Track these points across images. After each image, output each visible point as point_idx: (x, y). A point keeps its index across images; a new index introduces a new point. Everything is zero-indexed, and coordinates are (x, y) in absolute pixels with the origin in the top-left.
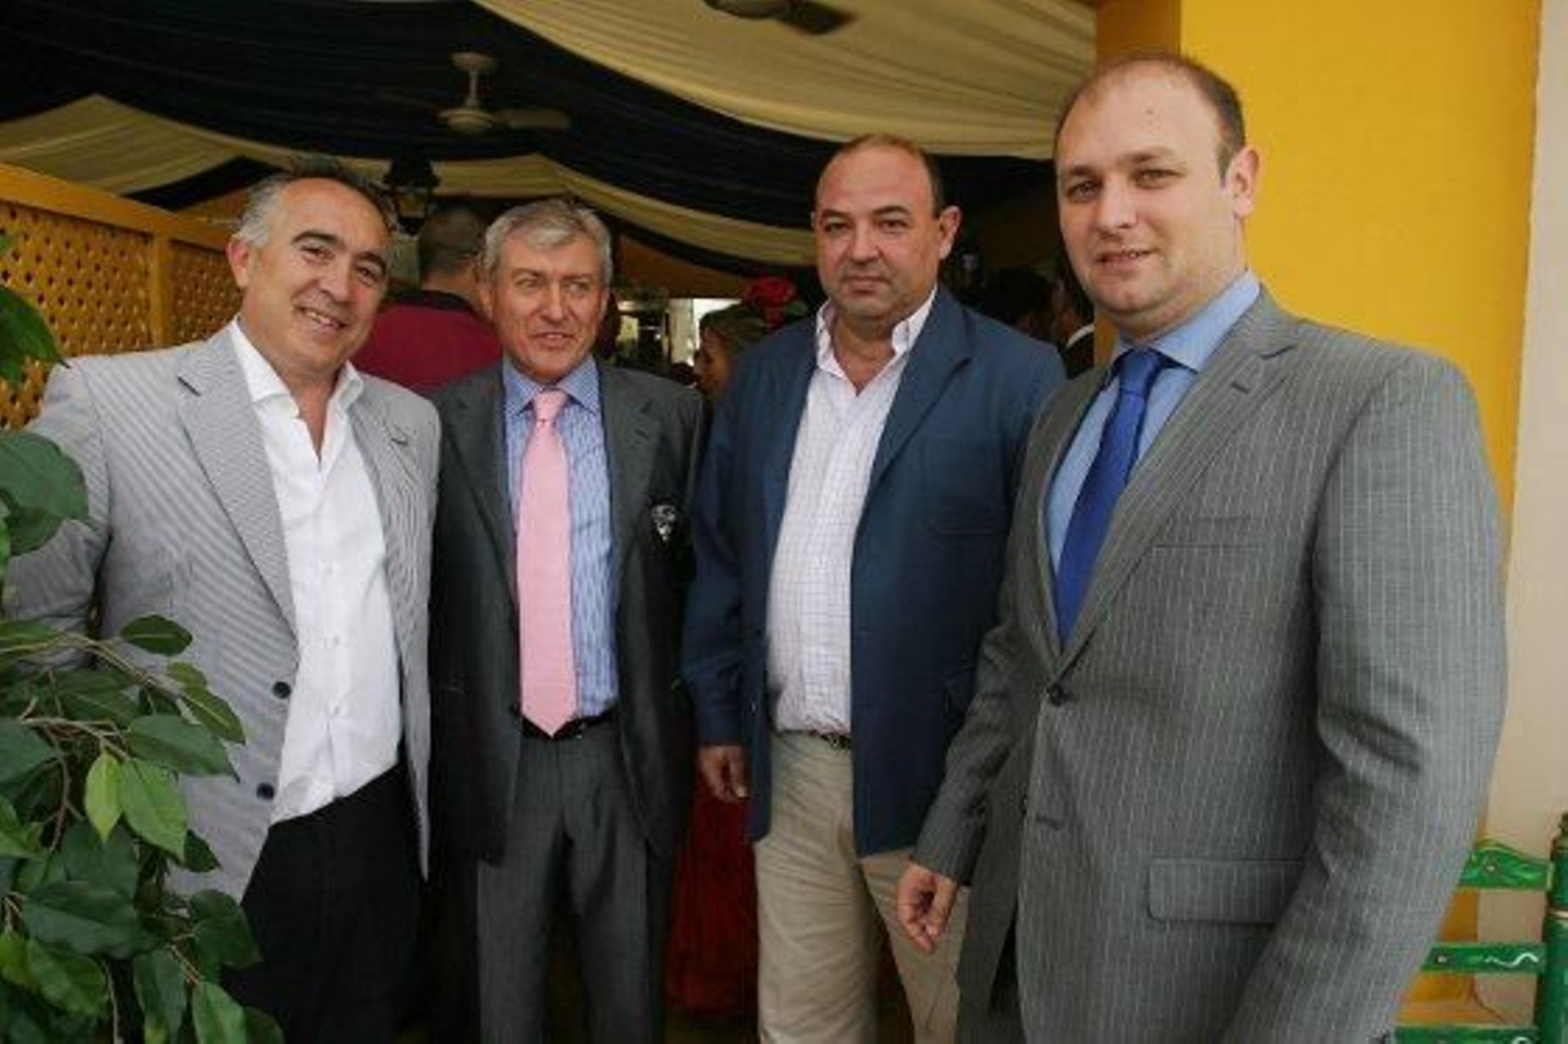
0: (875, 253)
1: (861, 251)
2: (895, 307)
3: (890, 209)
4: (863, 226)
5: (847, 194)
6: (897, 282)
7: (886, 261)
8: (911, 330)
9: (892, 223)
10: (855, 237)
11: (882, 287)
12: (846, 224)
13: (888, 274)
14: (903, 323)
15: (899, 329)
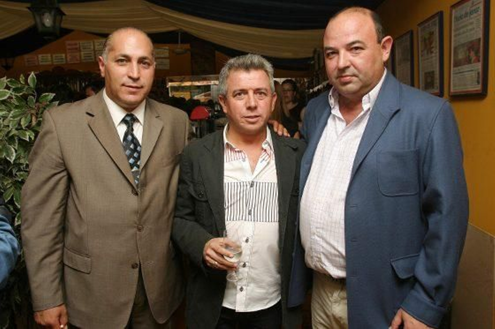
0: (348, 64)
1: (342, 64)
2: (362, 88)
3: (354, 43)
4: (343, 52)
5: (336, 38)
6: (361, 76)
7: (354, 66)
8: (371, 97)
9: (357, 48)
10: (339, 58)
11: (355, 79)
12: (336, 52)
13: (356, 72)
14: (367, 95)
15: (365, 98)
